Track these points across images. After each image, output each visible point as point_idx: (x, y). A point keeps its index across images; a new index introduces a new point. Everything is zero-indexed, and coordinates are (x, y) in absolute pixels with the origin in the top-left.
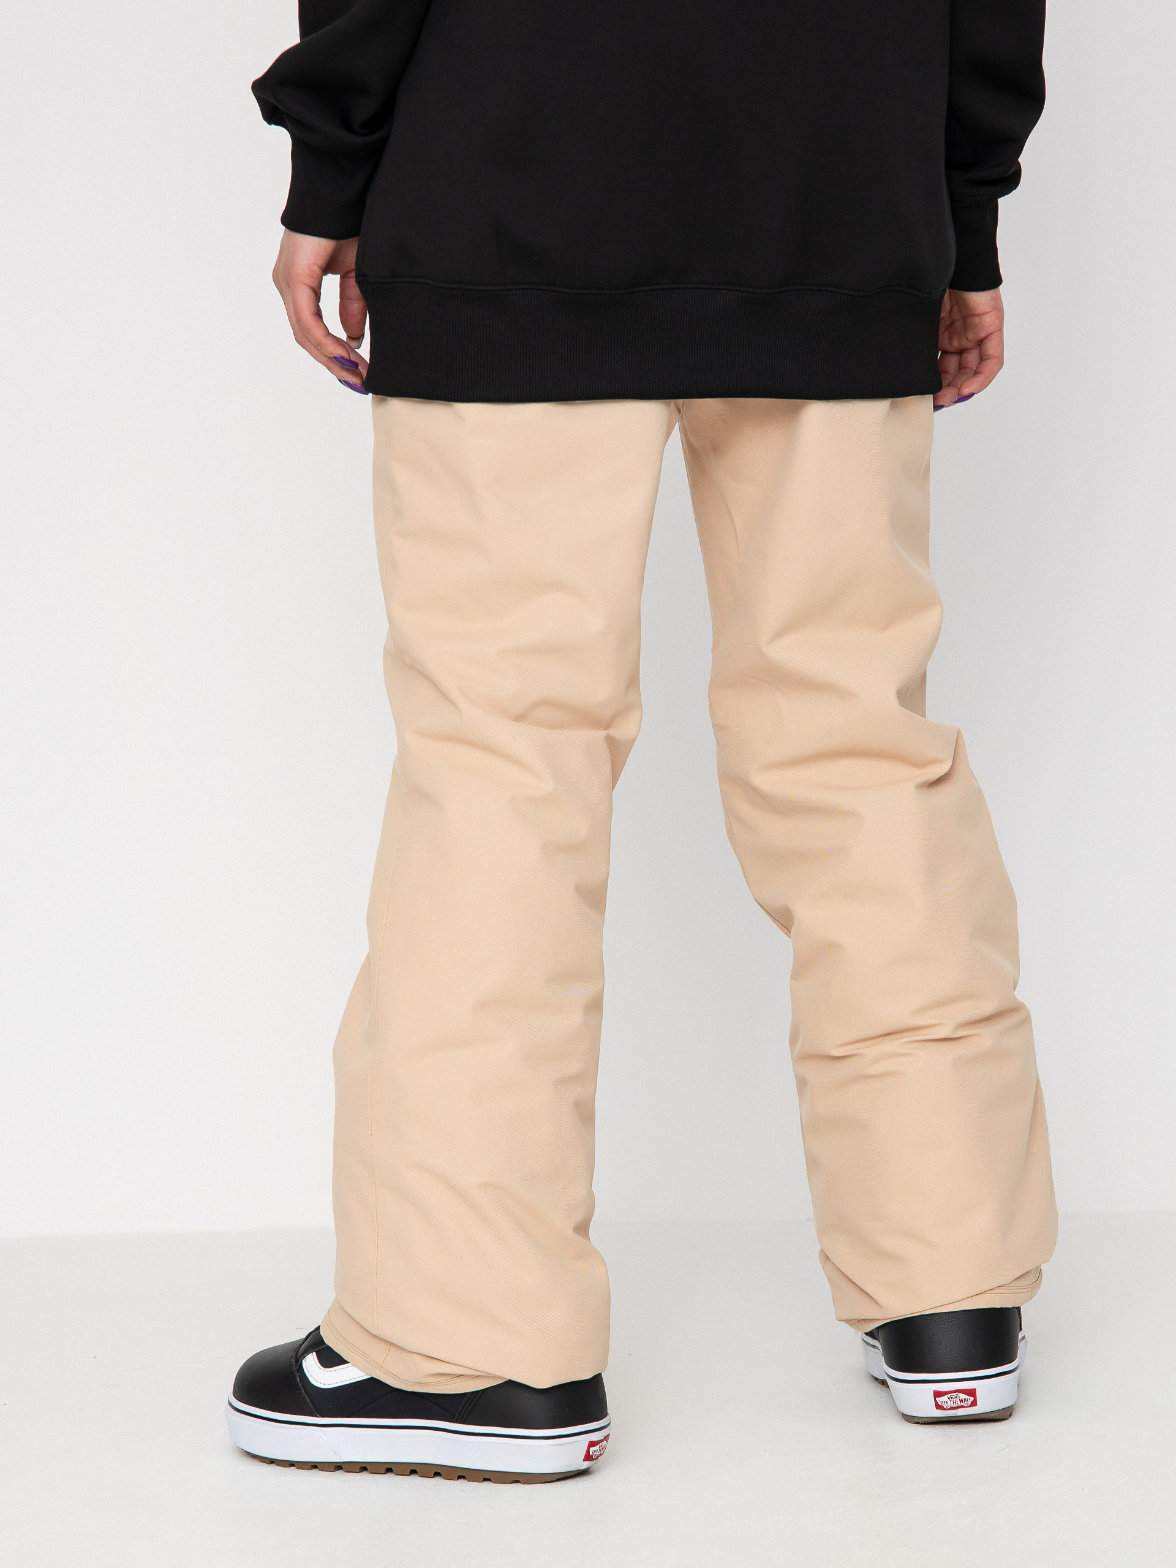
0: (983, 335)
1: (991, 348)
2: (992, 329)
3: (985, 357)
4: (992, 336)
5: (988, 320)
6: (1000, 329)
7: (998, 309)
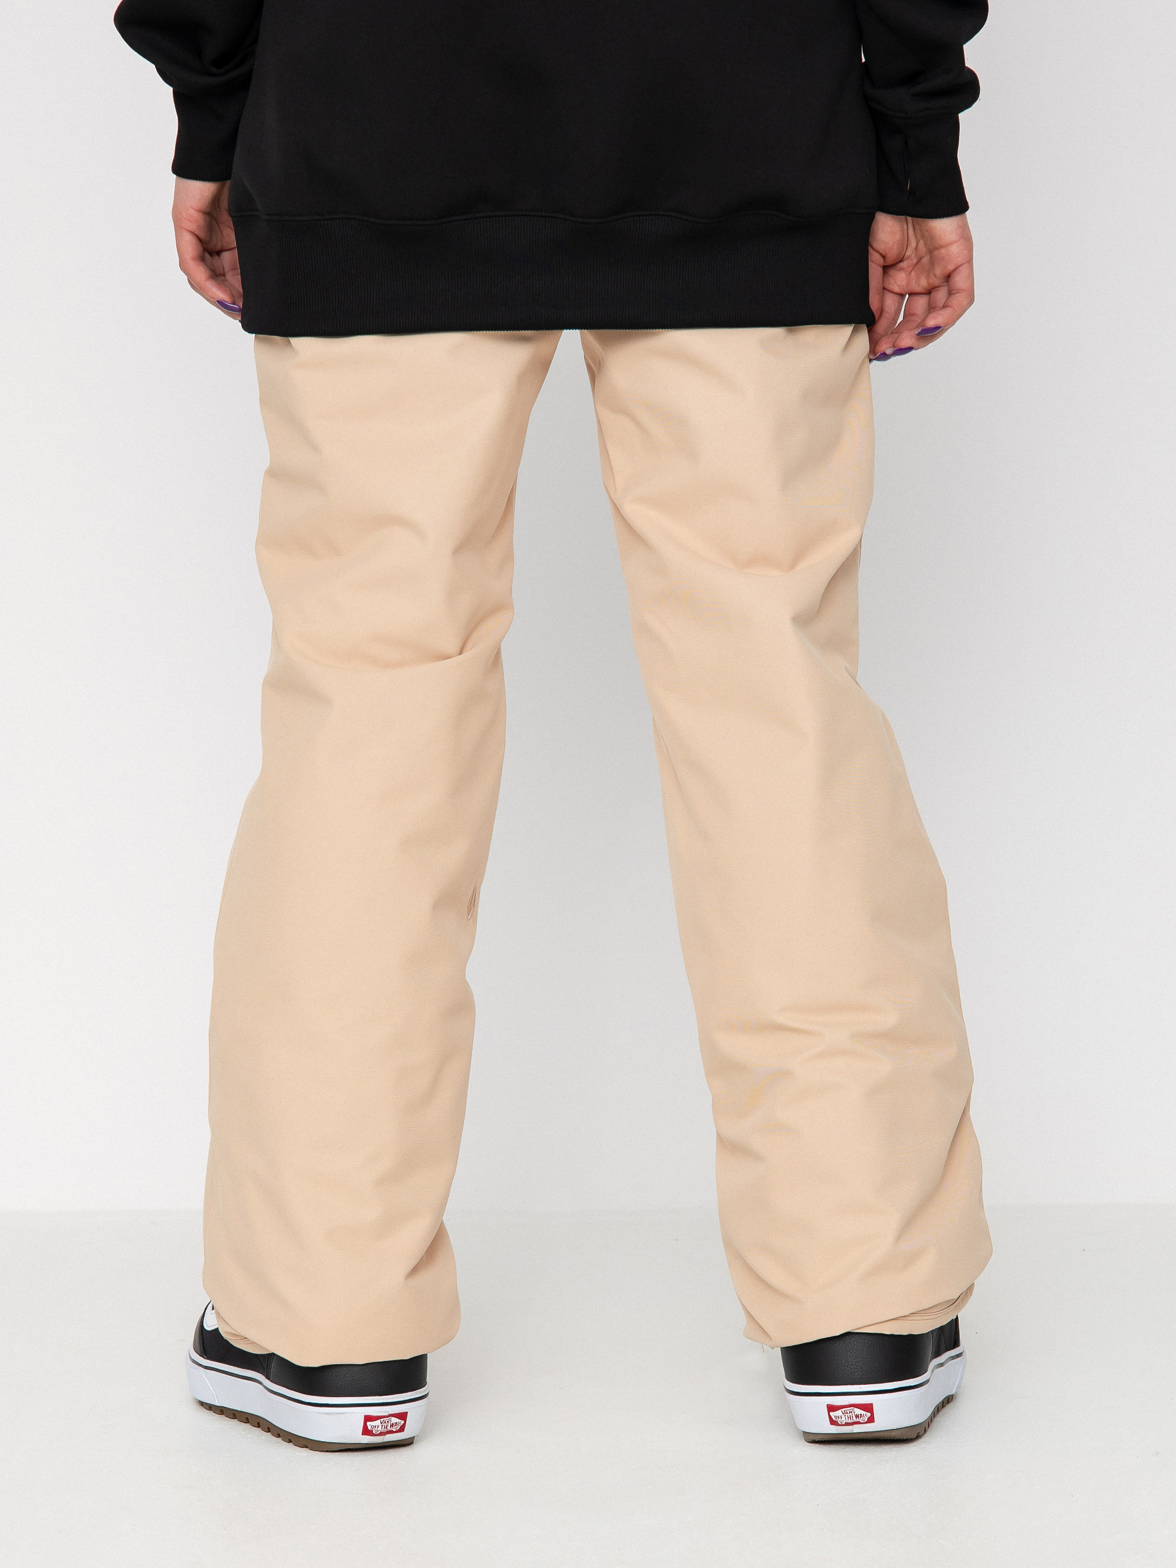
0: (951, 267)
1: (959, 280)
2: (959, 260)
3: (953, 292)
4: (961, 268)
5: (955, 251)
6: (970, 261)
7: (966, 238)
